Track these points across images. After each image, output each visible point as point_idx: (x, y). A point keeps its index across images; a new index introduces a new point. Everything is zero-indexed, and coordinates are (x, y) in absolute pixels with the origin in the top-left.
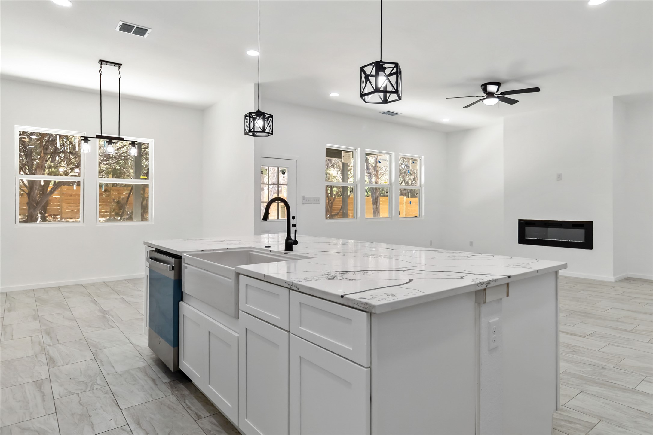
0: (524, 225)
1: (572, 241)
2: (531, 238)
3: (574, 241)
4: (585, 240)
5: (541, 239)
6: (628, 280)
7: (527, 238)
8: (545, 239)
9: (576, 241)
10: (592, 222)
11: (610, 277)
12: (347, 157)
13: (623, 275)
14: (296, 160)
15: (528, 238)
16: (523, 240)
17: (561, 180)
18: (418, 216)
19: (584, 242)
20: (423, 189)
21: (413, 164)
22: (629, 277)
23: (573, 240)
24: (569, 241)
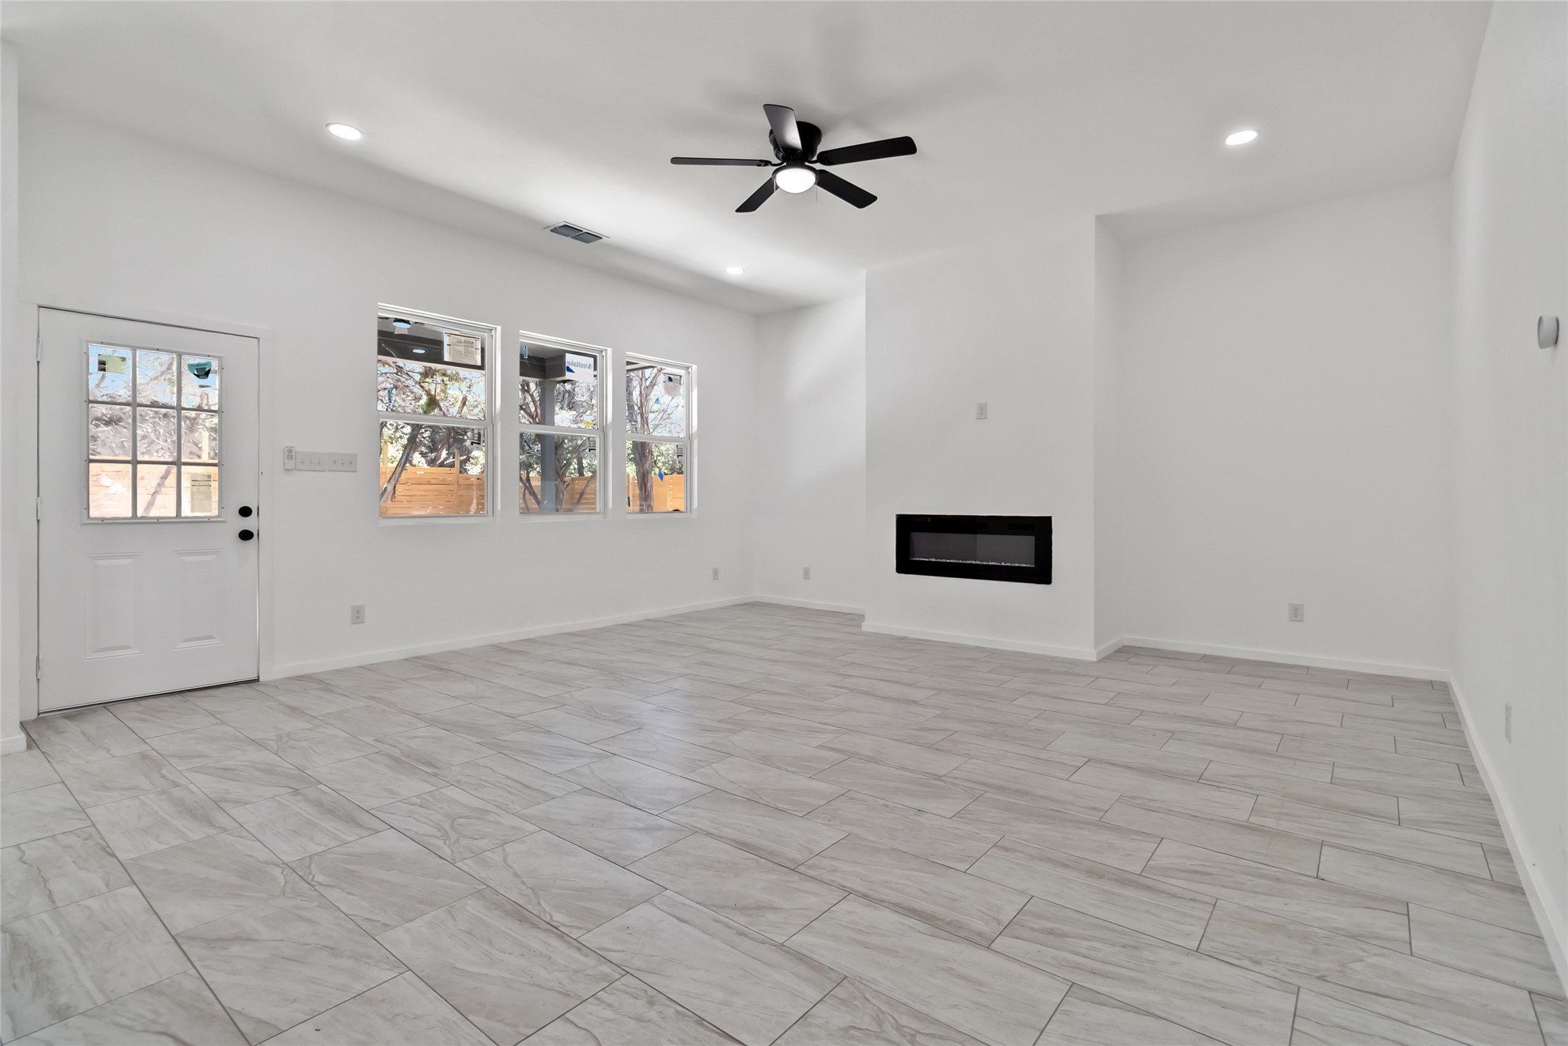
0: (908, 526)
1: (1009, 564)
2: (922, 559)
3: (1013, 565)
4: (1036, 563)
5: (944, 561)
6: (1125, 653)
7: (914, 559)
8: (952, 561)
9: (1017, 565)
10: (1050, 518)
11: (1088, 652)
12: (462, 349)
13: (1113, 642)
14: (258, 338)
15: (918, 559)
16: (906, 564)
17: (986, 418)
18: (682, 508)
19: (1033, 566)
20: (695, 443)
21: (671, 383)
22: (1126, 644)
23: (1012, 563)
24: (1003, 564)
